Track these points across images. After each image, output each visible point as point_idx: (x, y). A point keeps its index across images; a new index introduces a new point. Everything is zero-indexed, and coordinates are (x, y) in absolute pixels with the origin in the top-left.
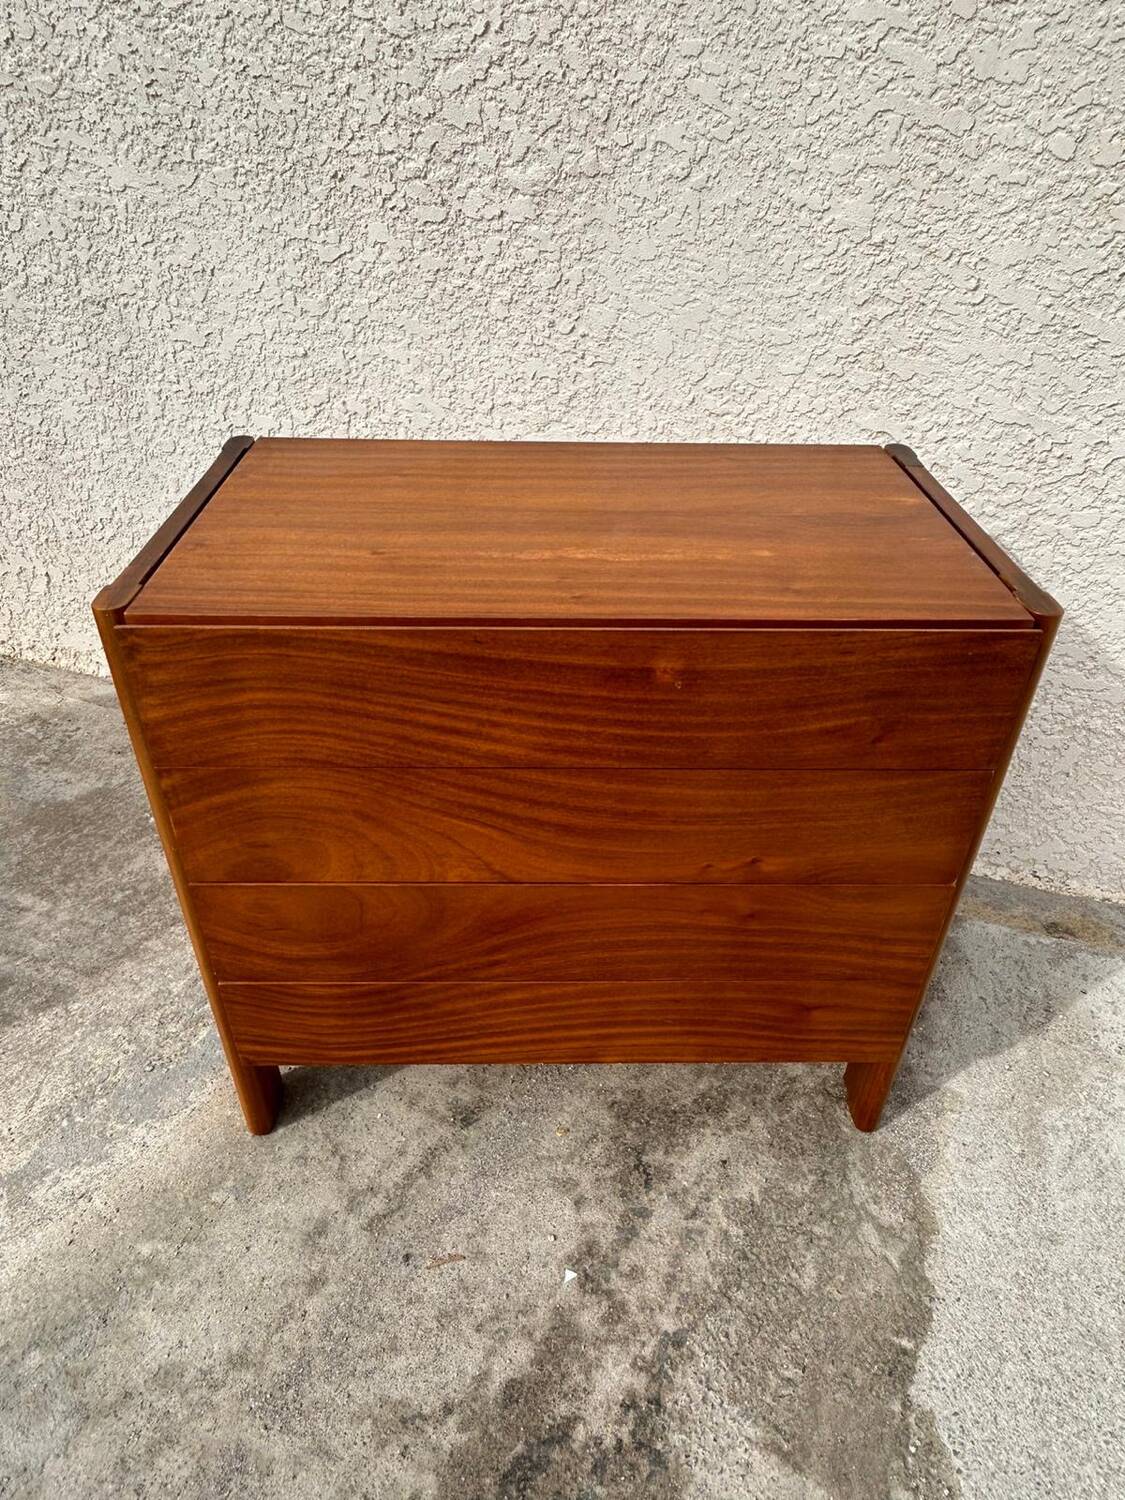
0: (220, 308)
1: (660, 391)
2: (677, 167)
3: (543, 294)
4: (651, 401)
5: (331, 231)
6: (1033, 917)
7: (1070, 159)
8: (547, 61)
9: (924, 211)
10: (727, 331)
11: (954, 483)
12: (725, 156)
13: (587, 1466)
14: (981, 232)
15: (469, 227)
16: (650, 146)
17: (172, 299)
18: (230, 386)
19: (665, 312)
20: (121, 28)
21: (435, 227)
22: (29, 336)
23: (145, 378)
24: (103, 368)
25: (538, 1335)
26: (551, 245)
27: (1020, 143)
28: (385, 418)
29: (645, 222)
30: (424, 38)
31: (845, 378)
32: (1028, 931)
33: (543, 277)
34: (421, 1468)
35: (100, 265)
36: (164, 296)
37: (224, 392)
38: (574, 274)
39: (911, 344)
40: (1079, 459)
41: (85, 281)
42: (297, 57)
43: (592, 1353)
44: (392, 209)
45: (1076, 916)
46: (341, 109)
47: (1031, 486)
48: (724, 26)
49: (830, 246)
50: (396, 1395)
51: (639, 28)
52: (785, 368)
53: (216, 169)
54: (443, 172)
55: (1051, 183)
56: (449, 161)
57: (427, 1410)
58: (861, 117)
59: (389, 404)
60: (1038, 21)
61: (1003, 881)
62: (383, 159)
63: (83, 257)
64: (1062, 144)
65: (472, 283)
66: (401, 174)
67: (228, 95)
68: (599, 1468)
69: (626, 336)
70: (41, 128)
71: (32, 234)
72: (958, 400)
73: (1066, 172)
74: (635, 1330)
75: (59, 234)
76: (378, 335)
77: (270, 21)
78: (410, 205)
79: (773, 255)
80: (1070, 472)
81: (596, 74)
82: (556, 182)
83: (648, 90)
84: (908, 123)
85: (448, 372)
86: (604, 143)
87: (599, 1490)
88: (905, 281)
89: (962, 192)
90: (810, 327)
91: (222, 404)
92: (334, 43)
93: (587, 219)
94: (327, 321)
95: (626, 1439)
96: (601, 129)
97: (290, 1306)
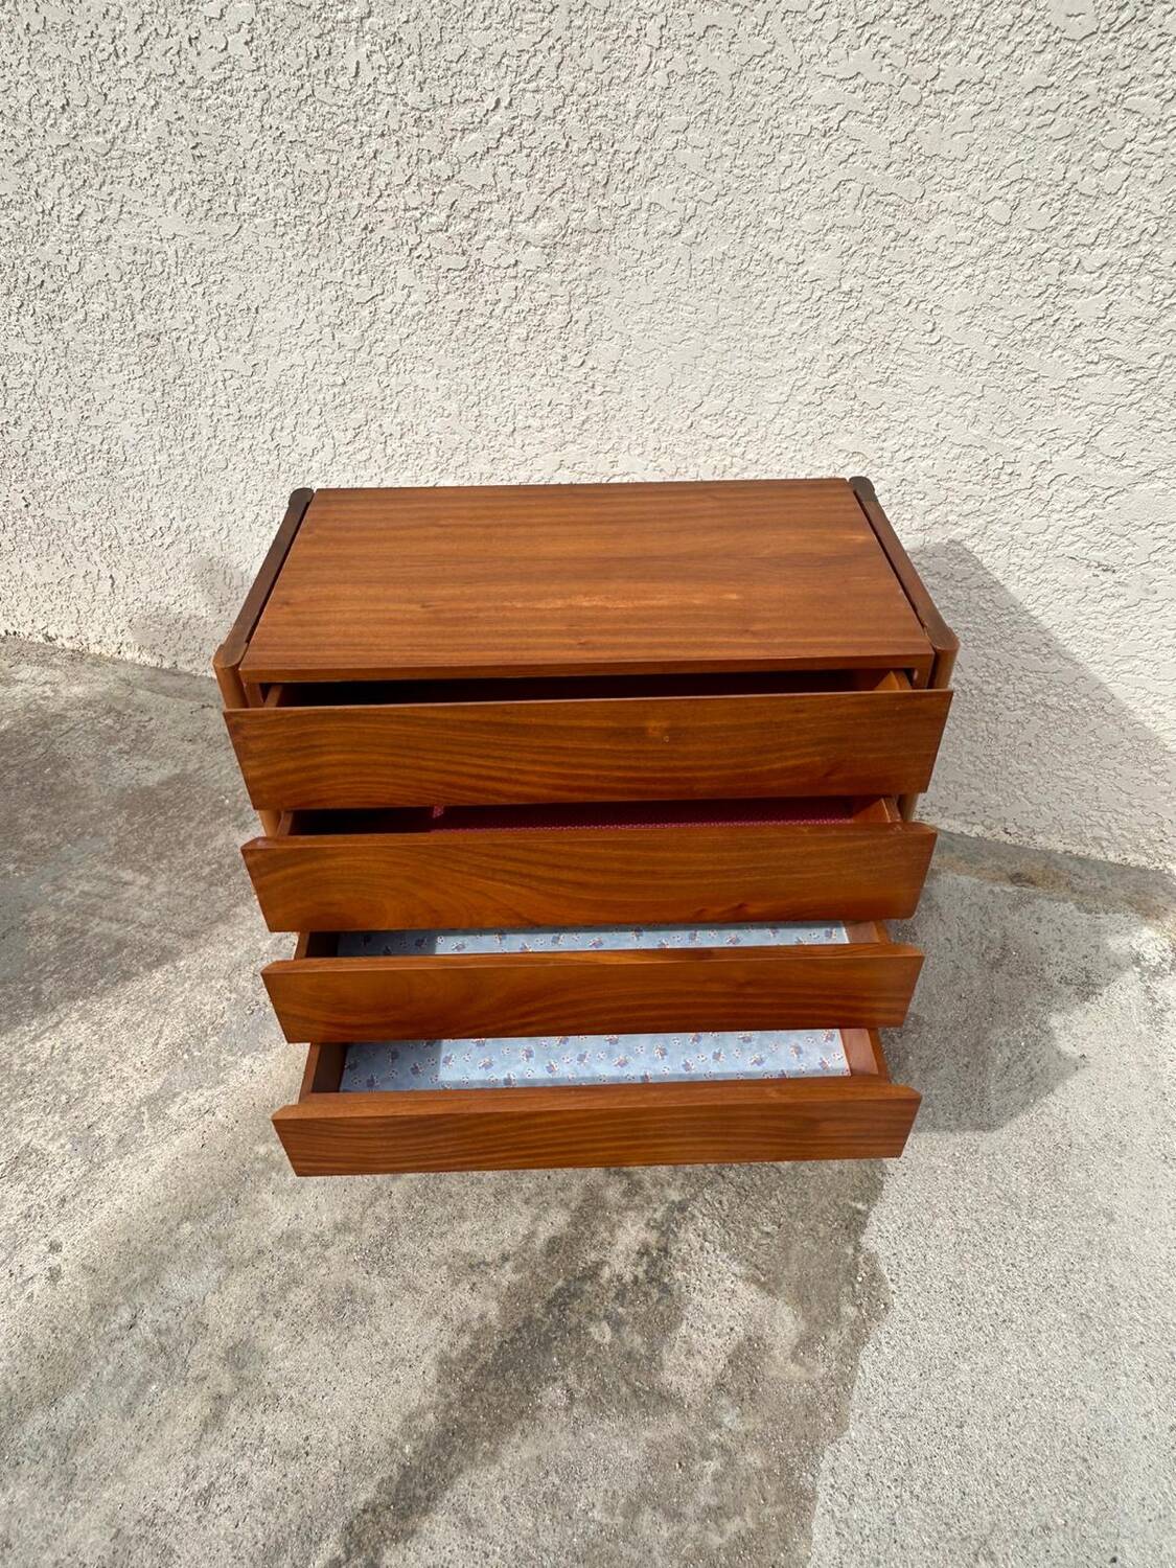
0: (263, 342)
1: (662, 416)
2: (671, 225)
3: (555, 333)
4: (655, 425)
5: (363, 276)
6: (1000, 869)
7: (1007, 224)
8: (551, 133)
9: (885, 264)
10: (719, 366)
11: (921, 496)
12: (711, 216)
13: (612, 1294)
14: (935, 283)
15: (488, 274)
16: (645, 206)
17: (221, 334)
18: (276, 410)
19: (663, 349)
20: (167, 98)
21: (457, 273)
22: (89, 365)
23: (197, 402)
24: (159, 394)
25: (573, 1205)
26: (561, 290)
27: (964, 209)
28: (418, 439)
29: (643, 271)
30: (441, 111)
31: (823, 406)
32: (994, 880)
33: (556, 318)
34: (486, 1297)
35: (153, 303)
36: (213, 331)
37: (270, 415)
38: (582, 315)
39: (878, 377)
40: (1027, 477)
41: (139, 317)
42: (328, 125)
43: (615, 1217)
44: (418, 257)
45: (1039, 866)
46: (369, 170)
47: (987, 498)
48: (706, 106)
49: (806, 294)
50: (465, 1249)
51: (631, 106)
52: (773, 396)
53: (257, 221)
54: (463, 226)
55: (992, 243)
56: (468, 217)
57: (489, 1259)
58: (828, 185)
59: (421, 427)
60: (974, 109)
61: (979, 838)
62: (408, 214)
63: (138, 297)
64: (998, 211)
65: (492, 322)
66: (424, 226)
67: (266, 156)
68: (620, 1296)
69: (631, 369)
70: (96, 182)
71: (89, 276)
72: (921, 425)
73: (1004, 234)
74: (649, 1199)
75: (115, 276)
76: (409, 366)
77: (303, 94)
78: (434, 254)
79: (756, 301)
80: (1020, 486)
81: (596, 144)
82: (564, 236)
83: (641, 159)
84: (867, 190)
85: (473, 399)
86: (604, 204)
87: (620, 1310)
88: (871, 324)
89: (917, 250)
90: (791, 362)
91: (269, 426)
92: (361, 114)
93: (592, 268)
94: (363, 354)
95: (641, 1276)
96: (601, 191)
97: (379, 1188)
